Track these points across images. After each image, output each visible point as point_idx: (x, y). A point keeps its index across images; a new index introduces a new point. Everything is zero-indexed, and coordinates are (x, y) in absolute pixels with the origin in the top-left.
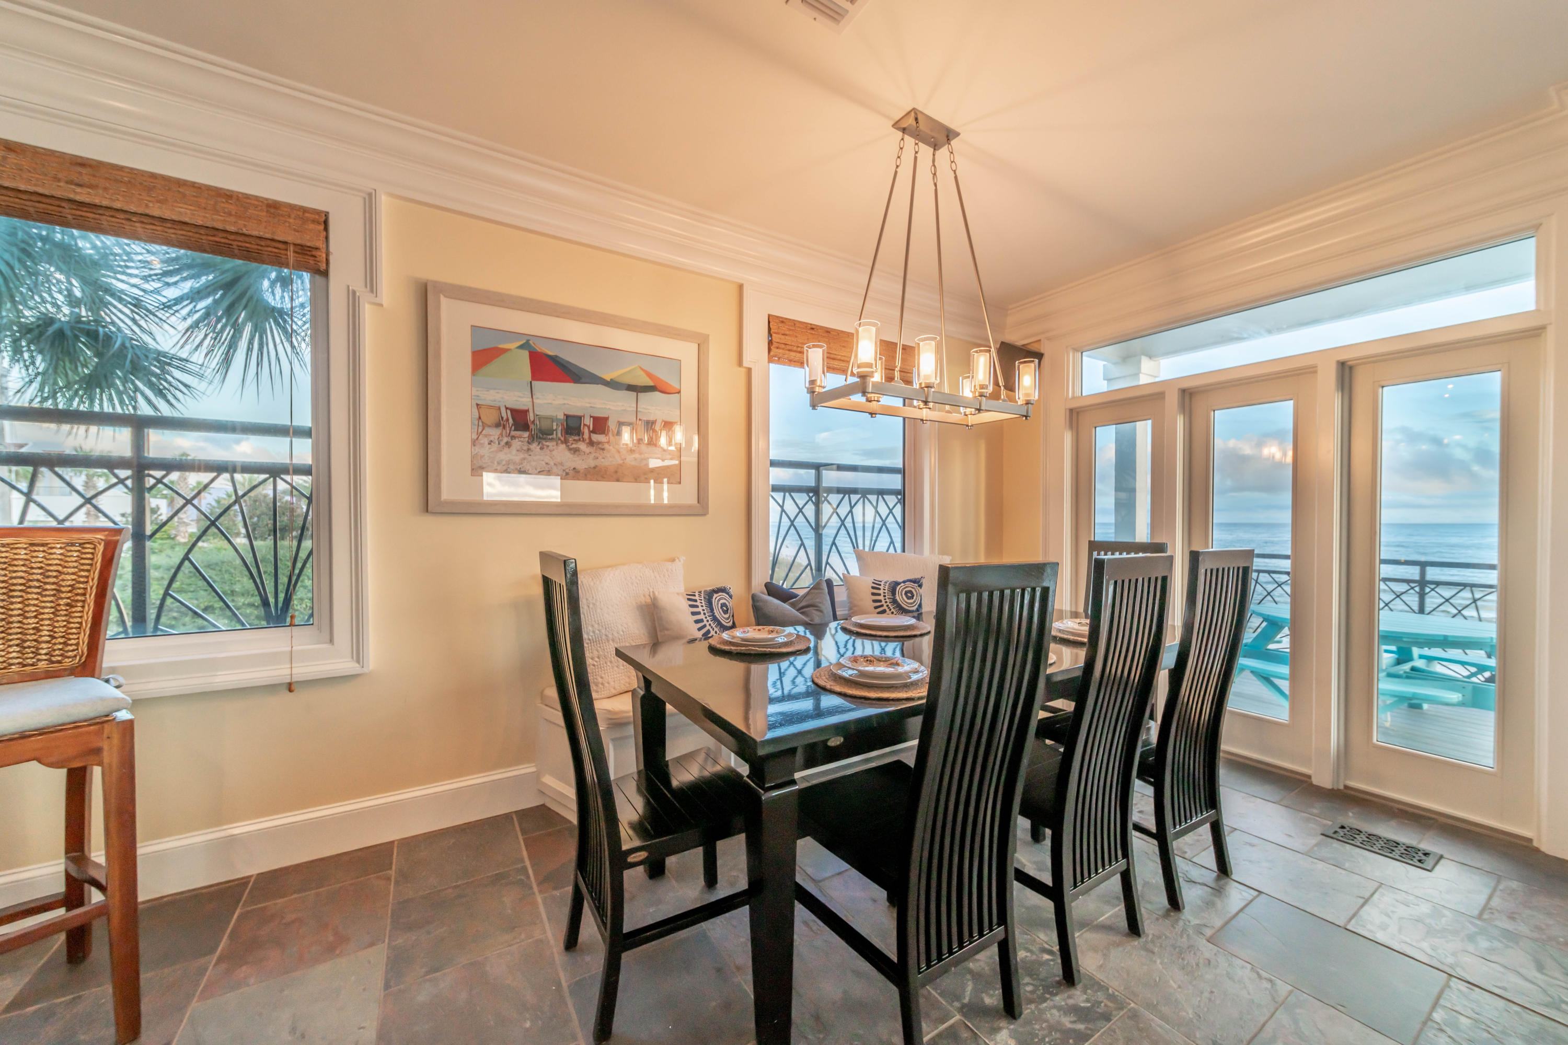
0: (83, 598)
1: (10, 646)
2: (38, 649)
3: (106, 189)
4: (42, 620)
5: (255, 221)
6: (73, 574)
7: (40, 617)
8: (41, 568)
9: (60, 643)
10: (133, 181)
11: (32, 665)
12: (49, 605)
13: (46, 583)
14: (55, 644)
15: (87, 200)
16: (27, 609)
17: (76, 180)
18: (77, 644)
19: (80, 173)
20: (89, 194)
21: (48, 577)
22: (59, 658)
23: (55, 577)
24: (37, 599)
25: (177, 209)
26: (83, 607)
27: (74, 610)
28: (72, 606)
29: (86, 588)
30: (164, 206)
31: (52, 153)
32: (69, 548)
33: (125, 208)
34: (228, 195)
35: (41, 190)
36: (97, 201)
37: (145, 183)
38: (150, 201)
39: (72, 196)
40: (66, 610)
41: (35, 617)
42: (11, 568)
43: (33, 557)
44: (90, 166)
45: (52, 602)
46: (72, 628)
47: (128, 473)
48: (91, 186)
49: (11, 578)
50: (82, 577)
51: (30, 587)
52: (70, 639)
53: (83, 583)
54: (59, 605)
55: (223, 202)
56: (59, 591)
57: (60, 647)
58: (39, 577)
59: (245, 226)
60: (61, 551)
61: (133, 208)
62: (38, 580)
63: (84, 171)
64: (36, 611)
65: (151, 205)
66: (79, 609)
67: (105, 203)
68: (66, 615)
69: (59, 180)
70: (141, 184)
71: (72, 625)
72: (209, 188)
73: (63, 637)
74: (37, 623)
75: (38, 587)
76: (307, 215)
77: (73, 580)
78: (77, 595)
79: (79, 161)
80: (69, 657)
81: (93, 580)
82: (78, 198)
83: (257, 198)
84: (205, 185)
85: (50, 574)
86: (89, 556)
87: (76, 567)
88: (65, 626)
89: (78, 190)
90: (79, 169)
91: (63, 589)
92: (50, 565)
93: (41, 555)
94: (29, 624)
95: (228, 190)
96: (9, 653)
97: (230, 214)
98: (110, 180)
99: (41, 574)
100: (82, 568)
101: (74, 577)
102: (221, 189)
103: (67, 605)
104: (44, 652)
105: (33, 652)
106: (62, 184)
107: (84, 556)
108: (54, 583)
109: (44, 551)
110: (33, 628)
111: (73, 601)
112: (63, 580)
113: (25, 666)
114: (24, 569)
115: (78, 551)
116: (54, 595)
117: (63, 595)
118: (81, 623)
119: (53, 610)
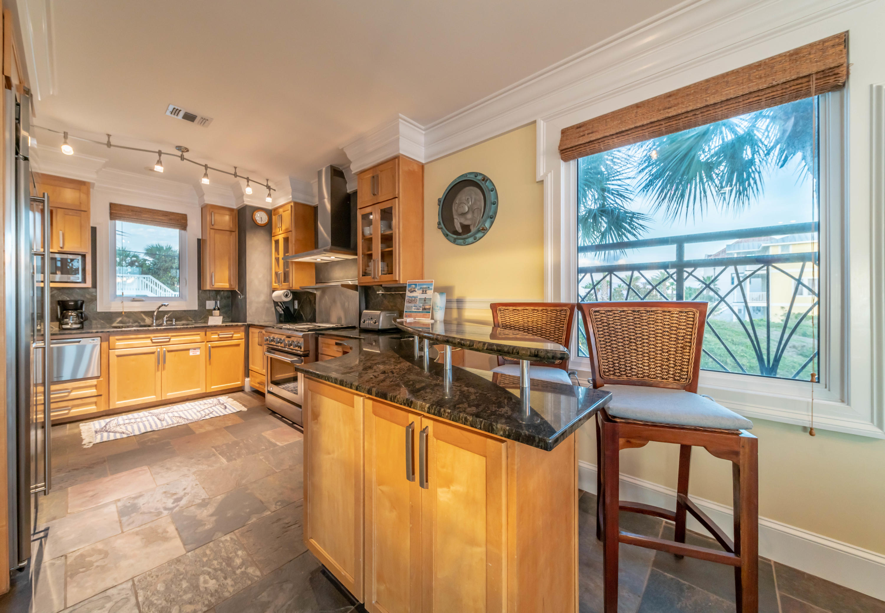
0: (689, 344)
1: (657, 367)
2: (669, 371)
3: (682, 103)
4: (670, 354)
5: (781, 73)
6: (684, 329)
7: (670, 353)
8: (668, 325)
9: (679, 370)
10: (696, 90)
11: (666, 379)
12: (673, 346)
13: (671, 334)
14: (676, 369)
15: (674, 113)
16: (664, 347)
17: (668, 106)
18: (687, 372)
19: (669, 101)
20: (675, 110)
21: (672, 330)
22: (679, 378)
23: (676, 330)
24: (668, 342)
25: (723, 93)
26: (690, 350)
27: (685, 351)
28: (684, 349)
29: (691, 339)
30: (716, 95)
31: (655, 99)
32: (681, 314)
33: (695, 108)
34: (759, 65)
35: (653, 120)
36: (680, 112)
37: (703, 88)
38: (707, 97)
39: (667, 115)
40: (681, 350)
41: (667, 352)
42: (656, 324)
43: (665, 318)
44: (674, 95)
45: (674, 345)
46: (684, 362)
47: (674, 270)
48: (675, 105)
49: (657, 329)
50: (688, 331)
51: (664, 335)
52: (683, 368)
53: (689, 335)
54: (678, 347)
55: (755, 72)
56: (678, 339)
57: (679, 371)
58: (668, 330)
59: (774, 80)
60: (677, 316)
61: (699, 106)
62: (668, 332)
63: (671, 99)
64: (667, 349)
65: (708, 98)
66: (688, 351)
67: (684, 110)
68: (681, 353)
69: (660, 110)
70: (701, 89)
71: (684, 360)
72: (743, 69)
73: (680, 366)
74: (668, 356)
75: (668, 336)
76: (827, 44)
77: (684, 333)
78: (686, 342)
79: (668, 95)
80: (683, 379)
81: (695, 334)
82: (670, 115)
83: (780, 56)
84: (740, 68)
85: (673, 328)
86: (692, 319)
87: (685, 326)
88: (681, 360)
89: (669, 110)
90: (668, 99)
91: (680, 338)
92: (672, 323)
93: (668, 317)
94: (665, 356)
95: (757, 62)
96: (656, 370)
97: (761, 78)
98: (684, 96)
99: (669, 328)
100: (688, 326)
101: (684, 331)
102: (752, 64)
103: (681, 347)
104: (671, 373)
105: (666, 372)
106: (662, 112)
107: (689, 319)
108: (675, 334)
109: (669, 315)
110: (667, 359)
111: (684, 345)
112: (679, 333)
113: (663, 379)
114: (661, 324)
115: (685, 316)
116: (675, 341)
117: (680, 342)
118: (689, 359)
119: (675, 349)
